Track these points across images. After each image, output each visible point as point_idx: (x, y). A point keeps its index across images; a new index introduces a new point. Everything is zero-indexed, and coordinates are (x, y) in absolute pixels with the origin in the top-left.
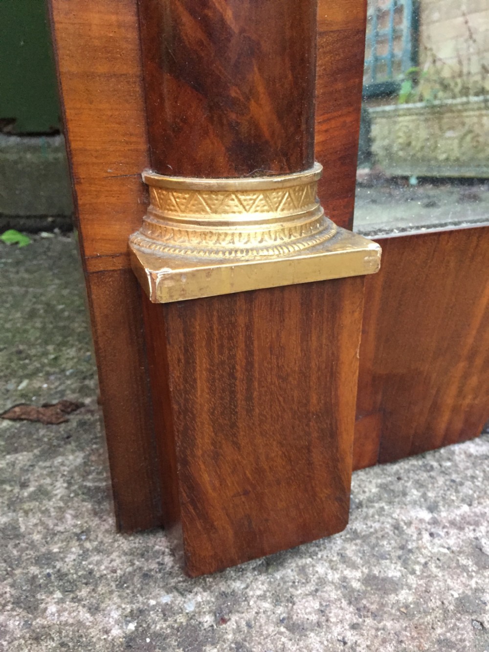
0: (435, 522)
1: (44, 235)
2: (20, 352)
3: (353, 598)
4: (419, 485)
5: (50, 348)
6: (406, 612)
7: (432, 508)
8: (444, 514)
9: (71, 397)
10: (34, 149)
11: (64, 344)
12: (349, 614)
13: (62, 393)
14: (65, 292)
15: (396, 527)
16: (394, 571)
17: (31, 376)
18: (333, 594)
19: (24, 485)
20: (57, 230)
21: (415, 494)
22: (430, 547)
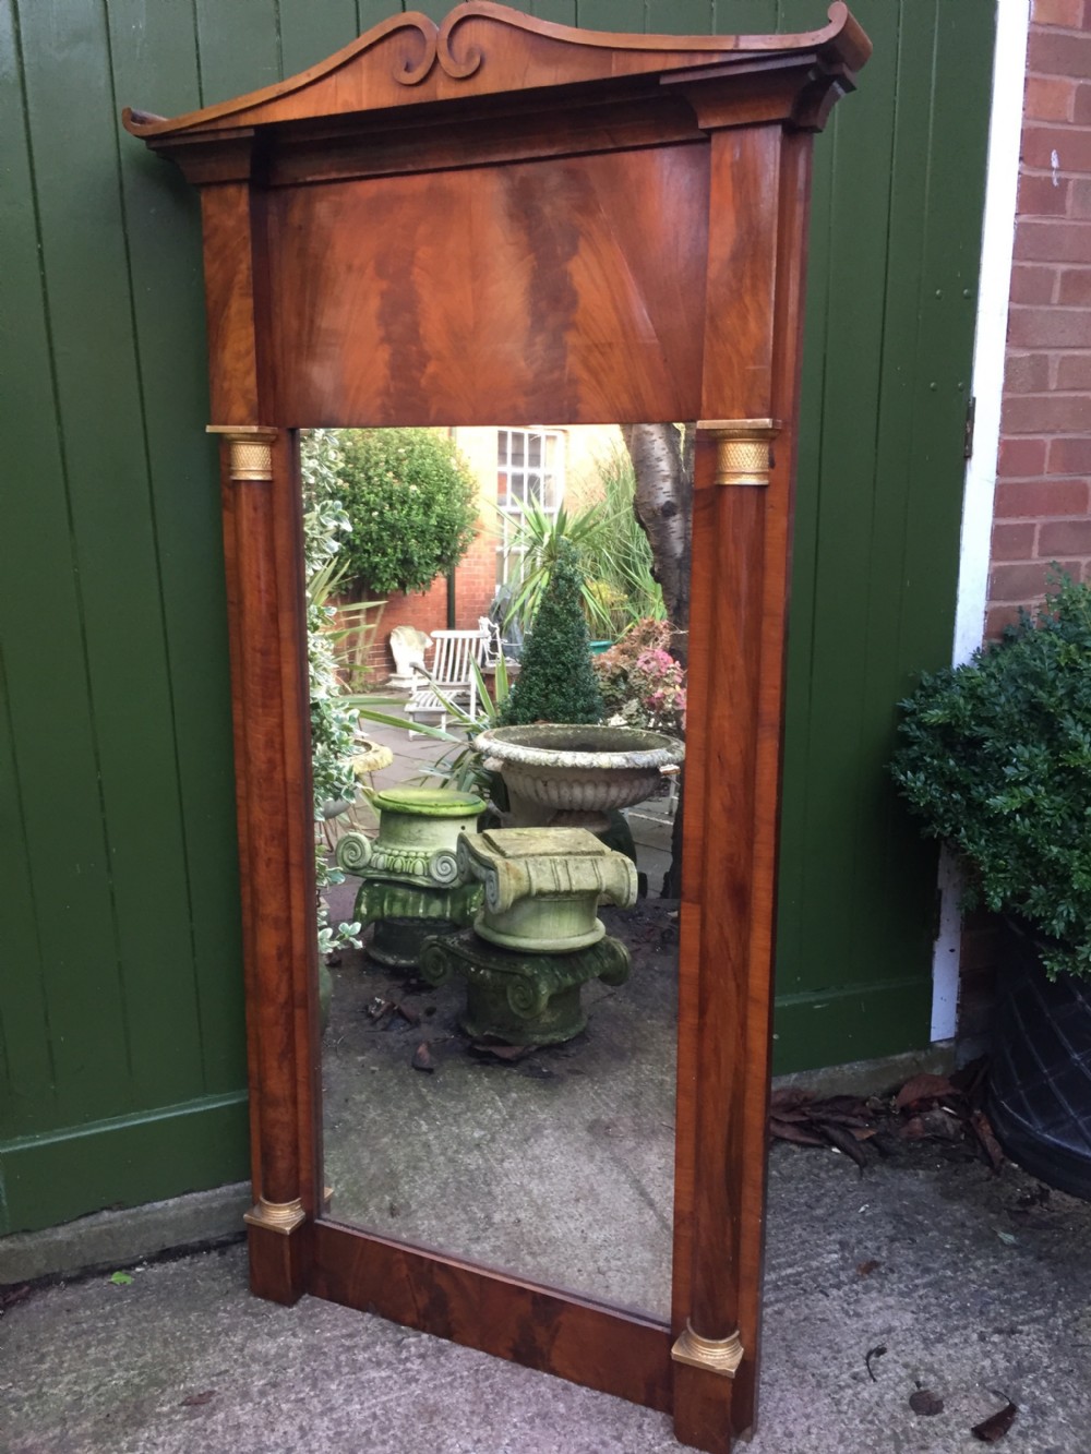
0: (362, 1409)
1: (138, 1270)
2: (171, 1369)
3: (329, 1439)
4: (359, 1395)
5: (186, 1363)
6: (347, 1440)
7: (362, 1404)
8: (366, 1405)
9: (209, 1388)
10: (132, 1217)
11: (191, 1359)
12: (329, 1444)
13: (202, 1387)
14: (176, 1321)
15: (348, 1413)
16: (344, 1428)
17: (183, 1381)
18: (324, 1440)
19: (205, 1430)
20: (145, 1263)
21: (356, 1399)
22: (358, 1417)
